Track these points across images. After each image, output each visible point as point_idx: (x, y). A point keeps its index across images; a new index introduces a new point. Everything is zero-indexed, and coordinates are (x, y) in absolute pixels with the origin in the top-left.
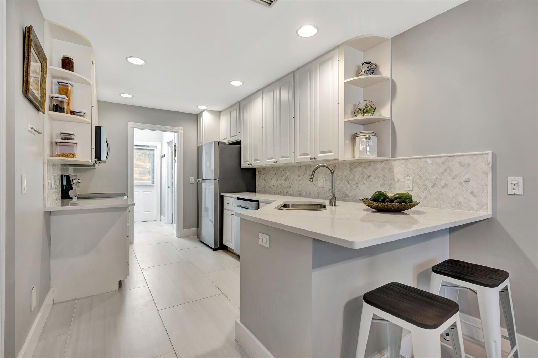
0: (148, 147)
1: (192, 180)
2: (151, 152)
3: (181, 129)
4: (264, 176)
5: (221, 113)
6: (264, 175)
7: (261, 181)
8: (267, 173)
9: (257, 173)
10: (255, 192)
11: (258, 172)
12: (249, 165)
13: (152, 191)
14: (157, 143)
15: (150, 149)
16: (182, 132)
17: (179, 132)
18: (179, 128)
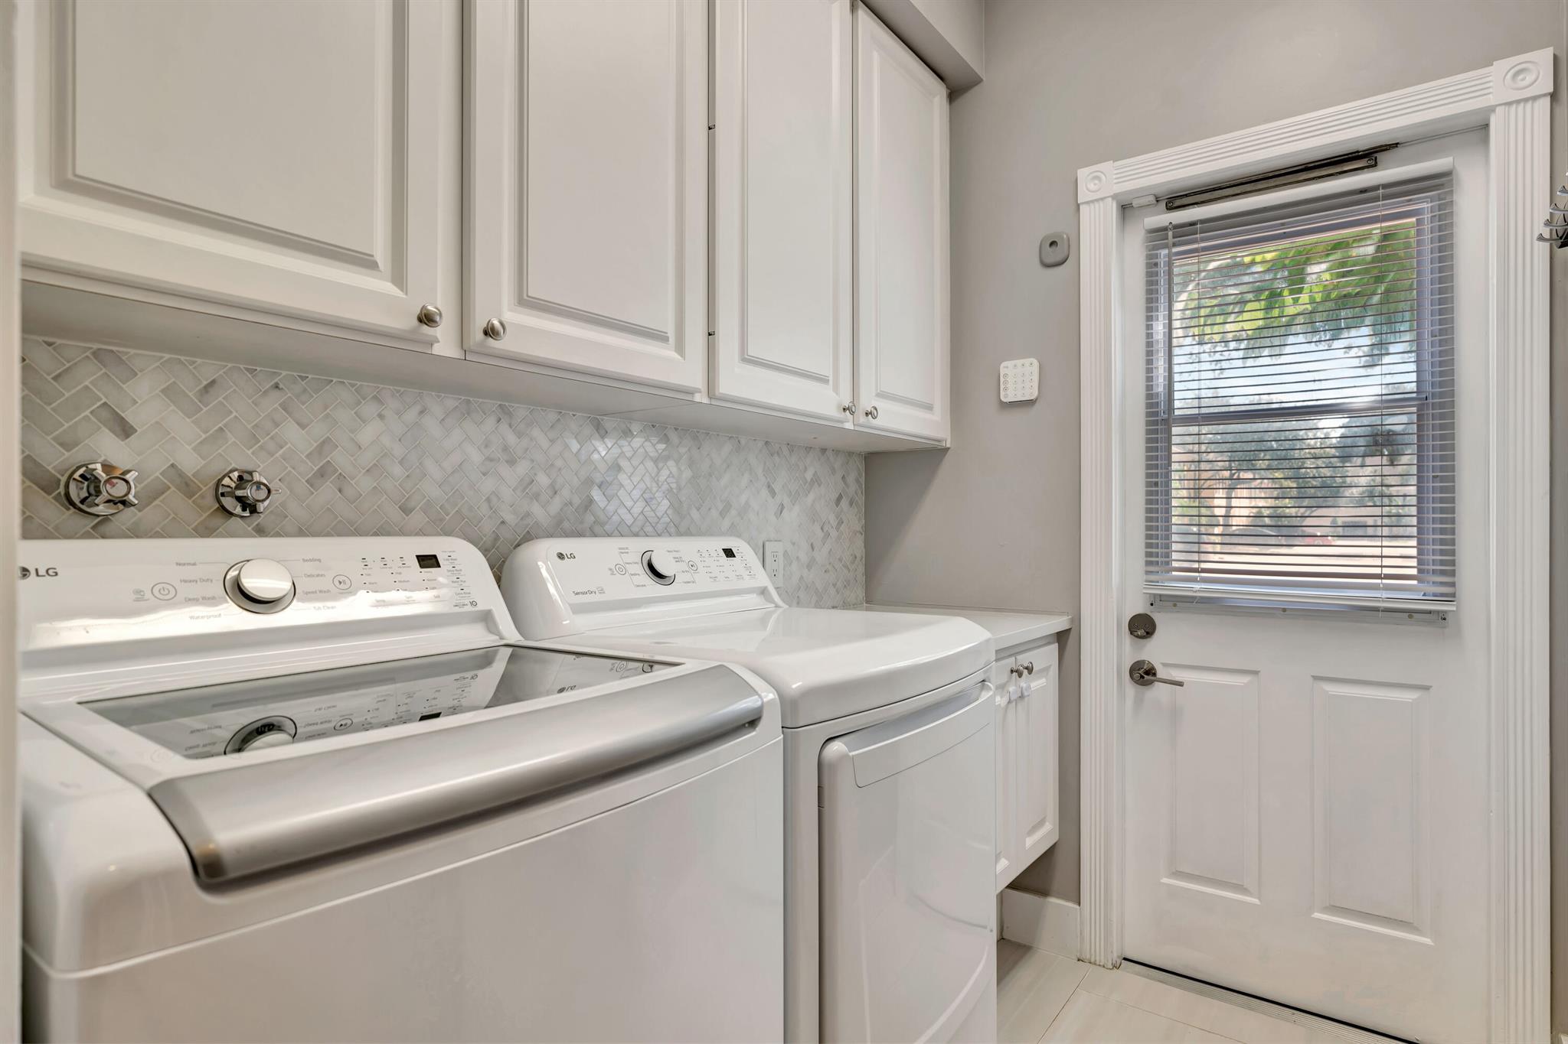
2: (1407, 216)
13: (1427, 688)
14: (1502, 66)
15: (1385, 186)
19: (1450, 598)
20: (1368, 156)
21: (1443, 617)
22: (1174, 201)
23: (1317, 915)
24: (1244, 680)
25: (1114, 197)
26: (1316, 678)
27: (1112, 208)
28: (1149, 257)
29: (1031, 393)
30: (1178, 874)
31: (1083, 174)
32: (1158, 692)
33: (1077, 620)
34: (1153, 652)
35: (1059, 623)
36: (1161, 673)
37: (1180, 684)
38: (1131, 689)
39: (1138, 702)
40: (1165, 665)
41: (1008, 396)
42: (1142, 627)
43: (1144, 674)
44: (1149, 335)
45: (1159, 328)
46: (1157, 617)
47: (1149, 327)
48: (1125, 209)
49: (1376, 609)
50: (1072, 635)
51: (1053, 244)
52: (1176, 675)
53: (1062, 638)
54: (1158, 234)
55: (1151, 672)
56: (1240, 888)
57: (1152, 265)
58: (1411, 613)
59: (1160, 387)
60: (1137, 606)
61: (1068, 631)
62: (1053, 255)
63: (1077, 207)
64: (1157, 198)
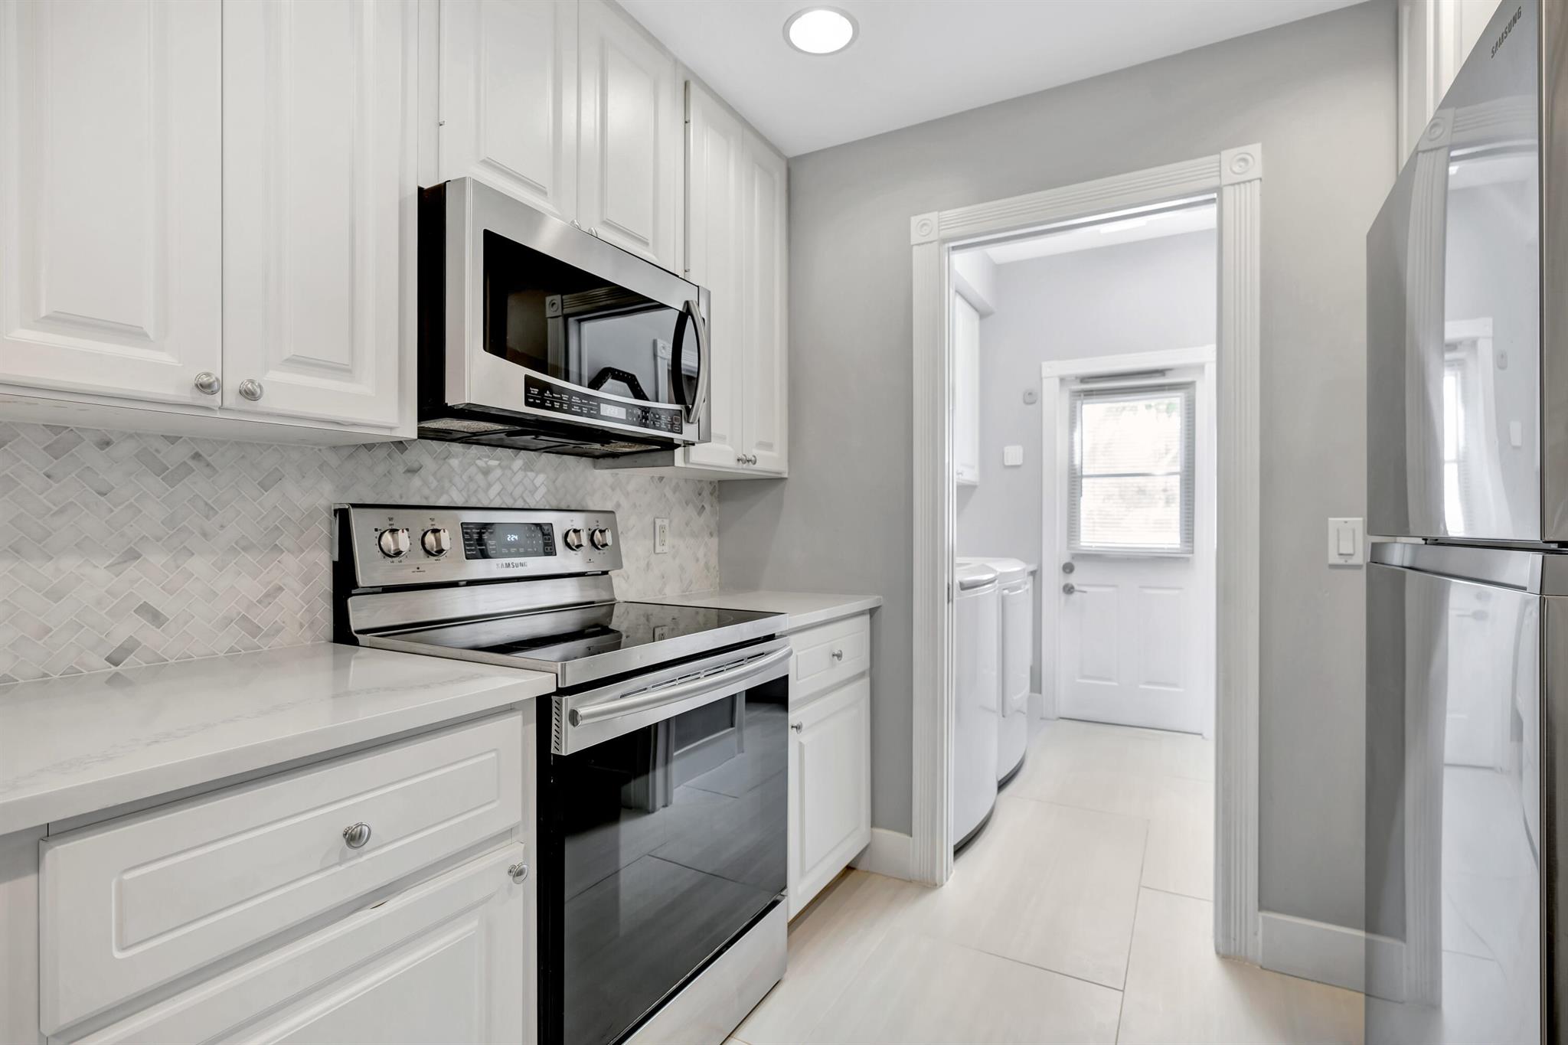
0: (1164, 375)
1: (1345, 537)
2: (1177, 399)
3: (1240, 162)
13: (1182, 588)
14: (1203, 348)
15: (1169, 385)
16: (1249, 181)
17: (1228, 192)
18: (1227, 155)
19: (1192, 552)
20: (1161, 372)
21: (1188, 560)
22: (1084, 379)
23: (1142, 686)
24: (1112, 589)
25: (1058, 376)
26: (1140, 587)
27: (1057, 381)
28: (1071, 403)
29: (1019, 462)
30: (1085, 677)
31: (1045, 364)
32: (1076, 596)
33: (1040, 566)
34: (1073, 579)
35: (1032, 568)
36: (1076, 587)
37: (1085, 592)
38: (1063, 596)
39: (1067, 602)
40: (1079, 585)
41: (1008, 462)
42: (1068, 568)
43: (1069, 589)
44: (1072, 439)
45: (1077, 435)
46: (1075, 564)
47: (1073, 435)
48: (1062, 380)
49: (1165, 557)
50: (1038, 573)
51: (1030, 394)
52: (1084, 589)
53: (1033, 573)
54: (1076, 394)
55: (1072, 588)
56: (1109, 680)
57: (1072, 408)
58: (1180, 559)
59: (1077, 462)
60: (1066, 559)
61: (1035, 571)
62: (1029, 399)
63: (1041, 379)
64: (1077, 378)
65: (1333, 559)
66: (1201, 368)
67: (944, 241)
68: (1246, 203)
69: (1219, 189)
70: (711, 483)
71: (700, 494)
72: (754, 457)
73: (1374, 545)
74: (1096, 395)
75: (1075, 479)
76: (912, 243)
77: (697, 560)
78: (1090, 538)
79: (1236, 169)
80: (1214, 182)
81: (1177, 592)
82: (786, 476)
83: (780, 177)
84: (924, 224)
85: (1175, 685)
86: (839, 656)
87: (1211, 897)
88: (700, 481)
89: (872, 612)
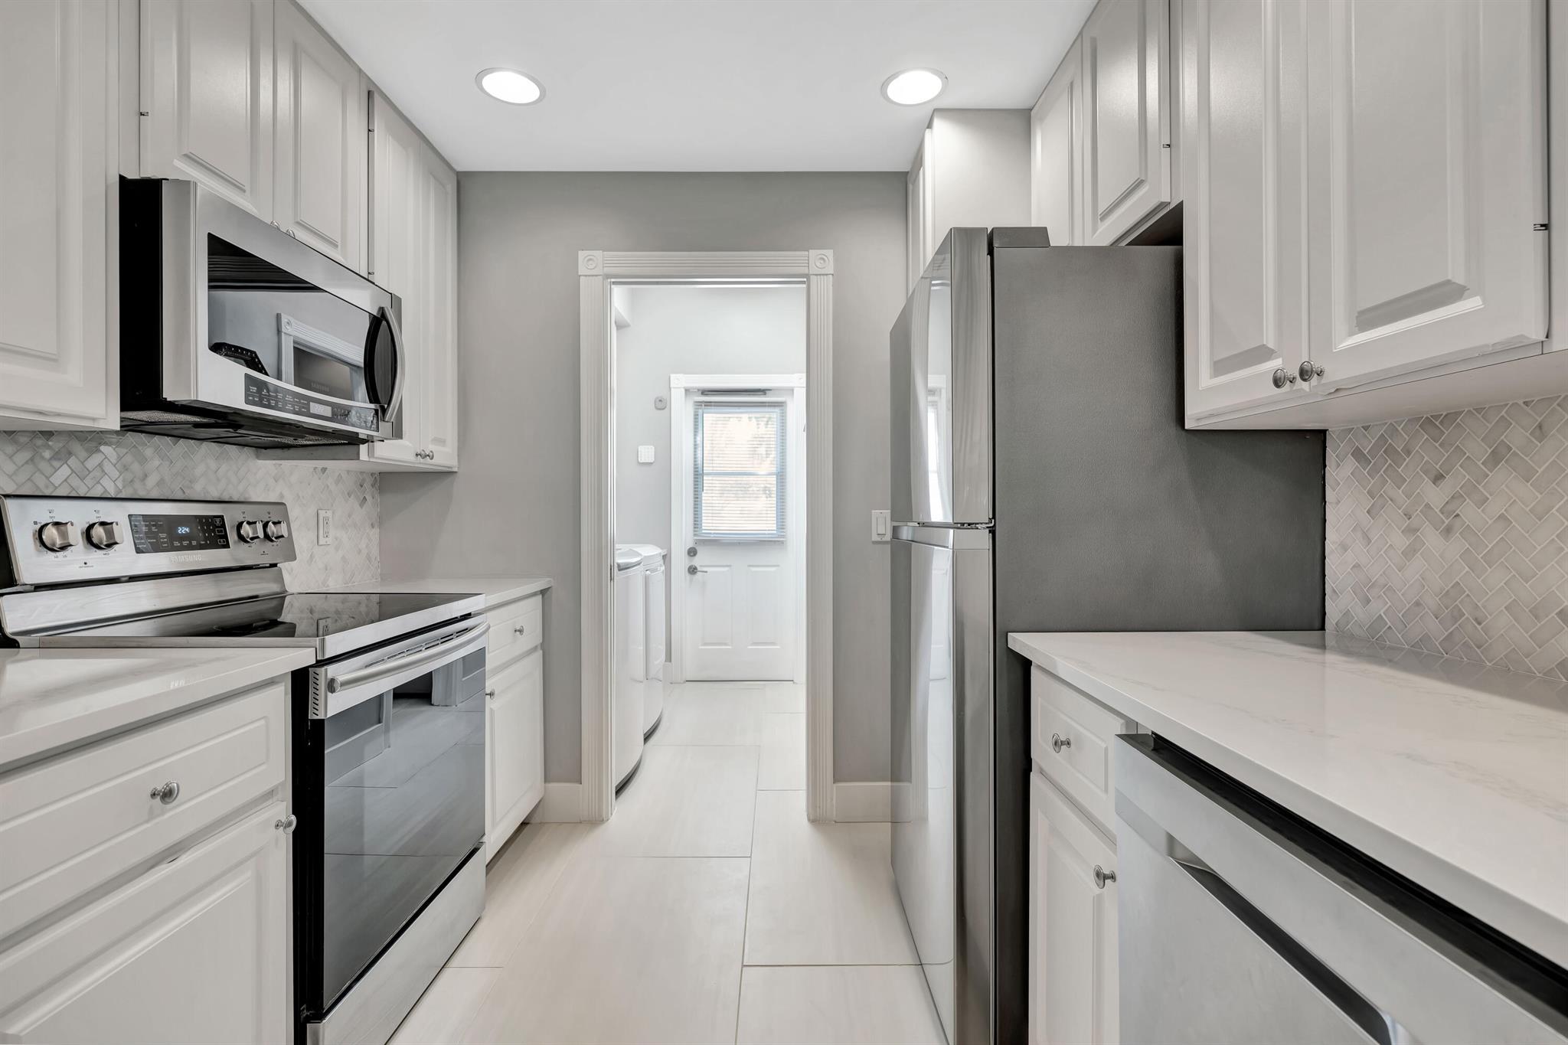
0: (765, 394)
1: (881, 523)
2: (775, 413)
3: (821, 260)
4: (1436, 496)
5: (1032, 113)
6: (1438, 478)
7: (1400, 541)
8: (1495, 458)
9: (1340, 472)
10: (1323, 628)
11: (1350, 464)
12: (1278, 382)
13: (778, 566)
14: (796, 375)
15: (769, 403)
16: (827, 275)
17: (813, 279)
18: (812, 253)
19: (784, 535)
20: (762, 391)
21: (782, 542)
22: (705, 392)
24: (726, 569)
25: (684, 388)
26: (748, 565)
27: (683, 391)
28: (695, 412)
29: (651, 460)
30: (705, 644)
31: (673, 376)
32: (699, 576)
33: (670, 550)
34: (697, 562)
35: (664, 552)
36: (699, 569)
37: (706, 572)
38: (688, 576)
39: (691, 581)
40: (701, 566)
41: (642, 460)
42: (692, 552)
43: (693, 570)
44: (695, 442)
45: (699, 439)
46: (698, 548)
47: (695, 438)
48: (687, 391)
49: (765, 541)
50: (668, 556)
51: (660, 401)
52: (705, 569)
53: (664, 557)
54: (699, 404)
55: (695, 568)
56: (726, 644)
57: (696, 416)
58: (775, 541)
59: (699, 462)
60: (691, 545)
61: (666, 555)
62: (660, 405)
63: (670, 388)
64: (699, 390)
65: (875, 538)
66: (791, 391)
67: (607, 276)
68: (824, 288)
69: (807, 276)
70: (372, 474)
71: (362, 486)
72: (431, 452)
73: (894, 527)
74: (714, 406)
75: (698, 475)
76: (580, 274)
77: (360, 552)
78: (709, 525)
79: (818, 264)
80: (806, 272)
81: (773, 569)
82: (455, 470)
83: (451, 188)
84: (590, 260)
85: (773, 644)
86: (521, 631)
87: (804, 787)
88: (362, 473)
89: (543, 592)
